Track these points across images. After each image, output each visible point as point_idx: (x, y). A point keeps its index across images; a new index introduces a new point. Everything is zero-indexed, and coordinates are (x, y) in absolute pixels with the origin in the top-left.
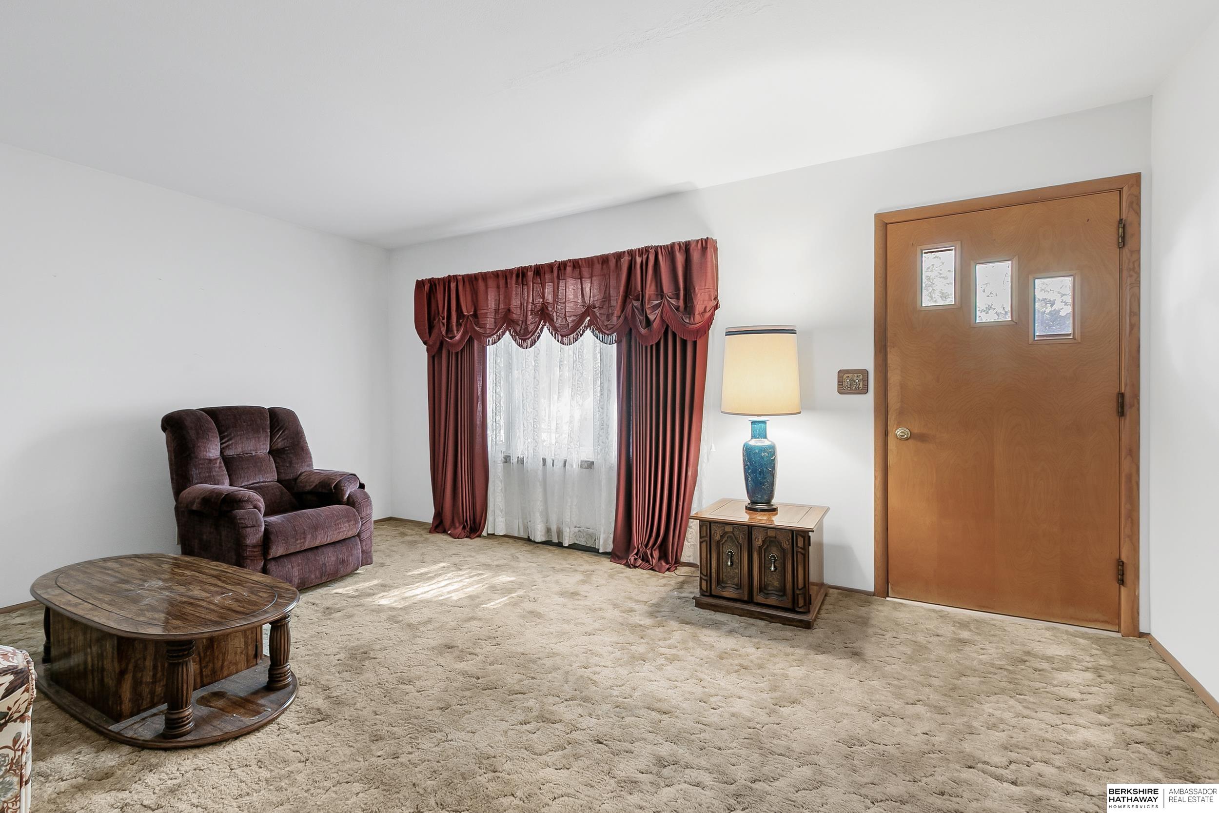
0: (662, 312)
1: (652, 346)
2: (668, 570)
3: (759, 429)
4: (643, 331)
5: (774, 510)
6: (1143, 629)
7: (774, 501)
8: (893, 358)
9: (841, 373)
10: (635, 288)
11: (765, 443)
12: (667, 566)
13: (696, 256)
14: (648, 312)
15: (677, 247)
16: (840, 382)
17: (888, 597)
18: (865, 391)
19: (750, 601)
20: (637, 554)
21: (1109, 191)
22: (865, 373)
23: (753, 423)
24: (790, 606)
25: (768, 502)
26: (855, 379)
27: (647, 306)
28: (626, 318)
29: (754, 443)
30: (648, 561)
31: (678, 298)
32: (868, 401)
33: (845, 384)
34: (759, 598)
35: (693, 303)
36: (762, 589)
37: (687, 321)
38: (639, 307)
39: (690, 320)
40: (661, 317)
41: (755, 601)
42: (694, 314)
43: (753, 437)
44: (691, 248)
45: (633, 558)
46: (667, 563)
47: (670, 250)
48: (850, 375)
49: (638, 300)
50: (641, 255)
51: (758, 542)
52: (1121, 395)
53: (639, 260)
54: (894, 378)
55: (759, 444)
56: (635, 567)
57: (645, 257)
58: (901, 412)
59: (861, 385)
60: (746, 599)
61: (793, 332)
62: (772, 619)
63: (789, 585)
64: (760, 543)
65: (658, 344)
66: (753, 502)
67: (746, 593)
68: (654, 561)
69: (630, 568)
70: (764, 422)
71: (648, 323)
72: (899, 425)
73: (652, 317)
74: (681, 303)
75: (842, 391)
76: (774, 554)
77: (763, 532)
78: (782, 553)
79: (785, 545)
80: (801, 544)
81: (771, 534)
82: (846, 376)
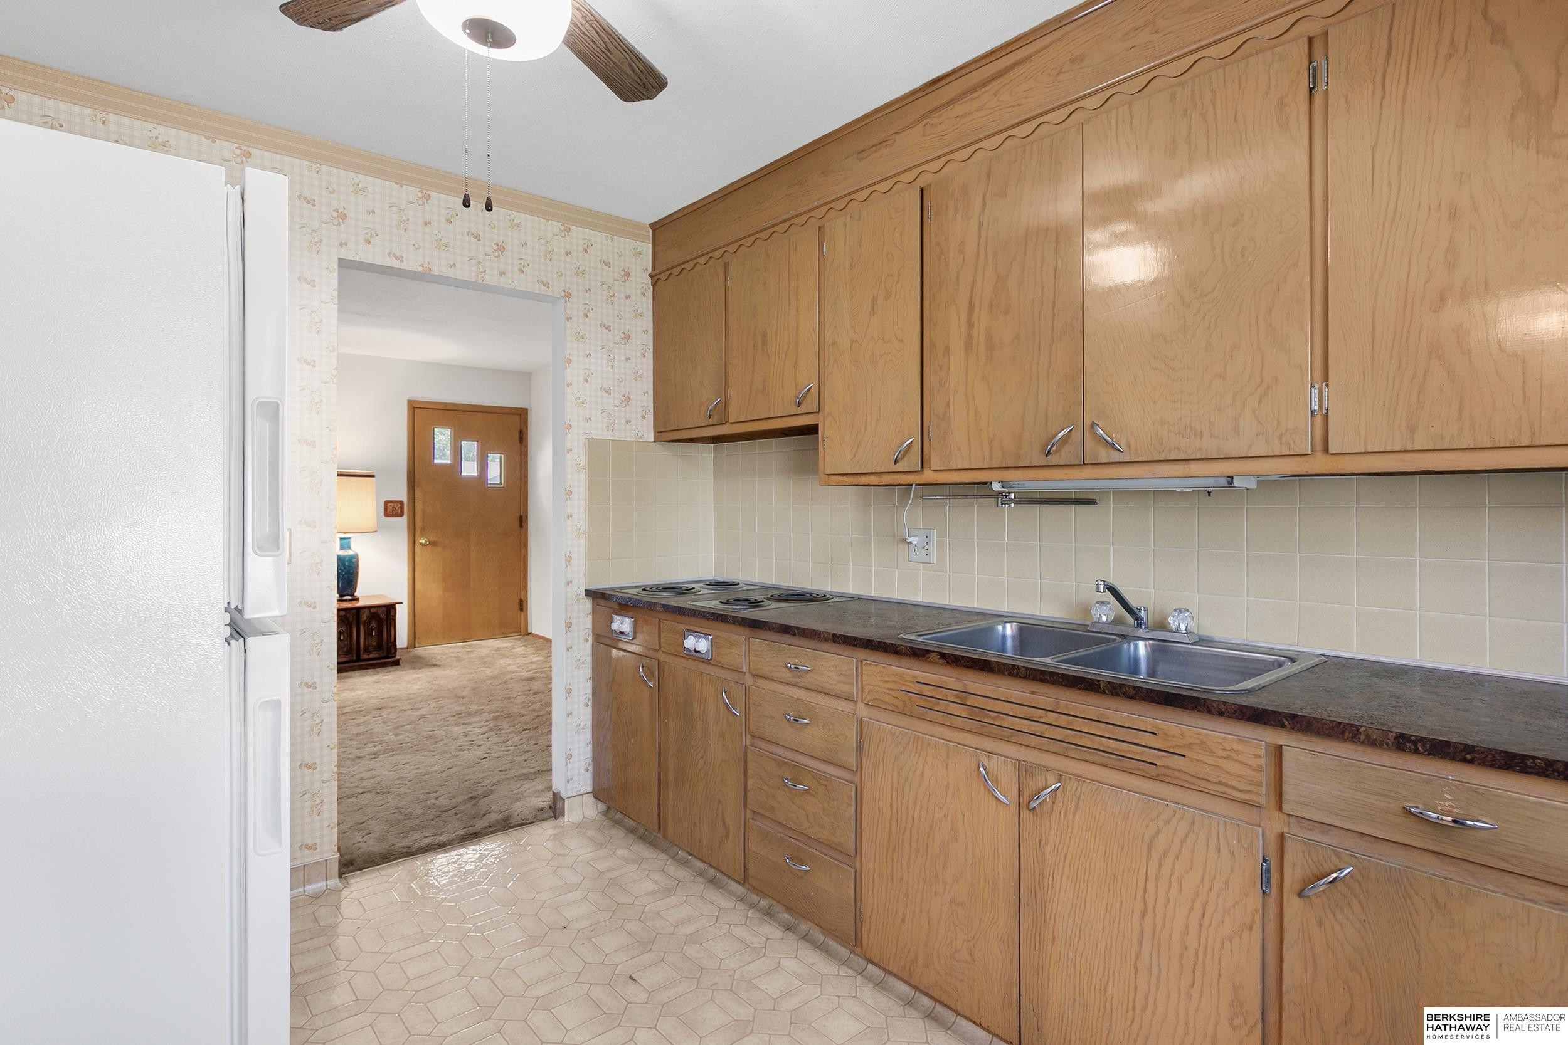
3: (345, 543)
5: (357, 599)
6: (529, 631)
7: (355, 594)
8: (418, 494)
9: (386, 503)
11: (349, 553)
16: (386, 509)
17: (415, 647)
18: (401, 515)
19: (359, 659)
21: (516, 414)
22: (401, 503)
23: (341, 539)
24: (384, 655)
25: (352, 595)
26: (395, 506)
29: (343, 553)
32: (403, 521)
33: (389, 510)
34: (365, 656)
36: (367, 650)
41: (362, 658)
43: (342, 548)
48: (392, 504)
51: (364, 616)
52: (521, 517)
54: (419, 507)
55: (346, 554)
58: (423, 529)
59: (399, 511)
61: (373, 476)
62: (374, 666)
63: (385, 641)
64: (365, 619)
66: (341, 595)
67: (355, 655)
70: (350, 538)
72: (422, 536)
75: (387, 514)
76: (374, 624)
77: (367, 611)
78: (380, 622)
79: (383, 616)
80: (392, 614)
81: (373, 610)
82: (389, 505)
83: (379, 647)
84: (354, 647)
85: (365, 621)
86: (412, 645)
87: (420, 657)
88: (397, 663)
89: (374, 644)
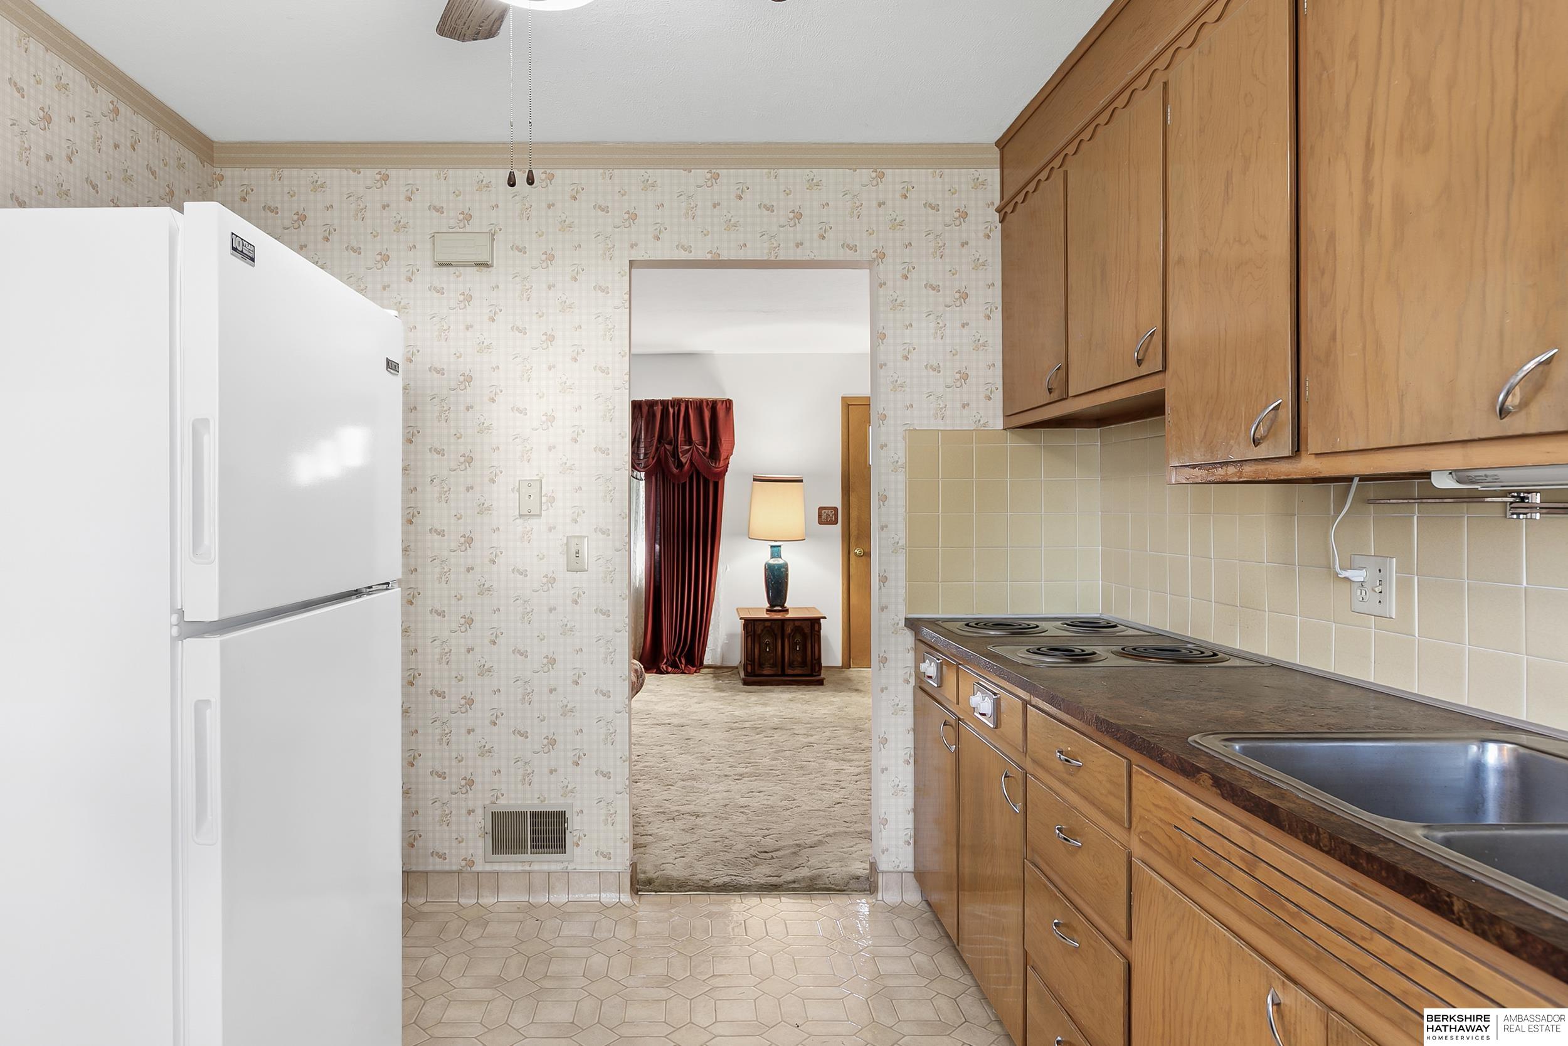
0: (692, 454)
1: (678, 485)
2: (695, 672)
3: (776, 551)
4: (675, 471)
5: (787, 611)
7: (786, 605)
8: (853, 499)
9: (820, 509)
10: (668, 434)
11: (781, 561)
12: (695, 669)
13: (721, 413)
14: (680, 455)
15: (705, 404)
16: (820, 516)
17: (850, 668)
18: (836, 522)
19: (783, 674)
20: (666, 663)
22: (836, 509)
23: (772, 547)
24: (809, 672)
25: (782, 606)
26: (830, 513)
27: (680, 450)
28: (659, 459)
29: (772, 561)
30: (678, 667)
31: (705, 445)
32: (837, 529)
33: (823, 517)
34: (790, 672)
35: (720, 451)
36: (791, 665)
37: (714, 465)
38: (671, 450)
39: (716, 464)
40: (691, 460)
41: (786, 673)
42: (720, 460)
43: (773, 557)
44: (718, 407)
45: (664, 666)
46: (693, 666)
47: (699, 405)
48: (826, 511)
49: (670, 443)
50: (673, 407)
51: (789, 630)
53: (671, 411)
54: (854, 513)
55: (776, 562)
56: (668, 673)
57: (676, 409)
58: (858, 537)
59: (833, 519)
60: (780, 673)
61: (801, 481)
62: (798, 683)
63: (809, 658)
64: (789, 631)
65: (684, 485)
66: (772, 606)
67: (780, 669)
68: (683, 666)
69: (664, 674)
70: (780, 546)
71: (680, 465)
72: (855, 546)
73: (683, 460)
74: (708, 450)
75: (821, 522)
76: (798, 638)
77: (791, 623)
78: (804, 636)
79: (807, 631)
80: (816, 628)
81: (797, 623)
82: (823, 511)
83: (804, 664)
84: (780, 660)
85: (790, 634)
86: (847, 665)
87: (849, 680)
88: (820, 683)
89: (799, 659)
